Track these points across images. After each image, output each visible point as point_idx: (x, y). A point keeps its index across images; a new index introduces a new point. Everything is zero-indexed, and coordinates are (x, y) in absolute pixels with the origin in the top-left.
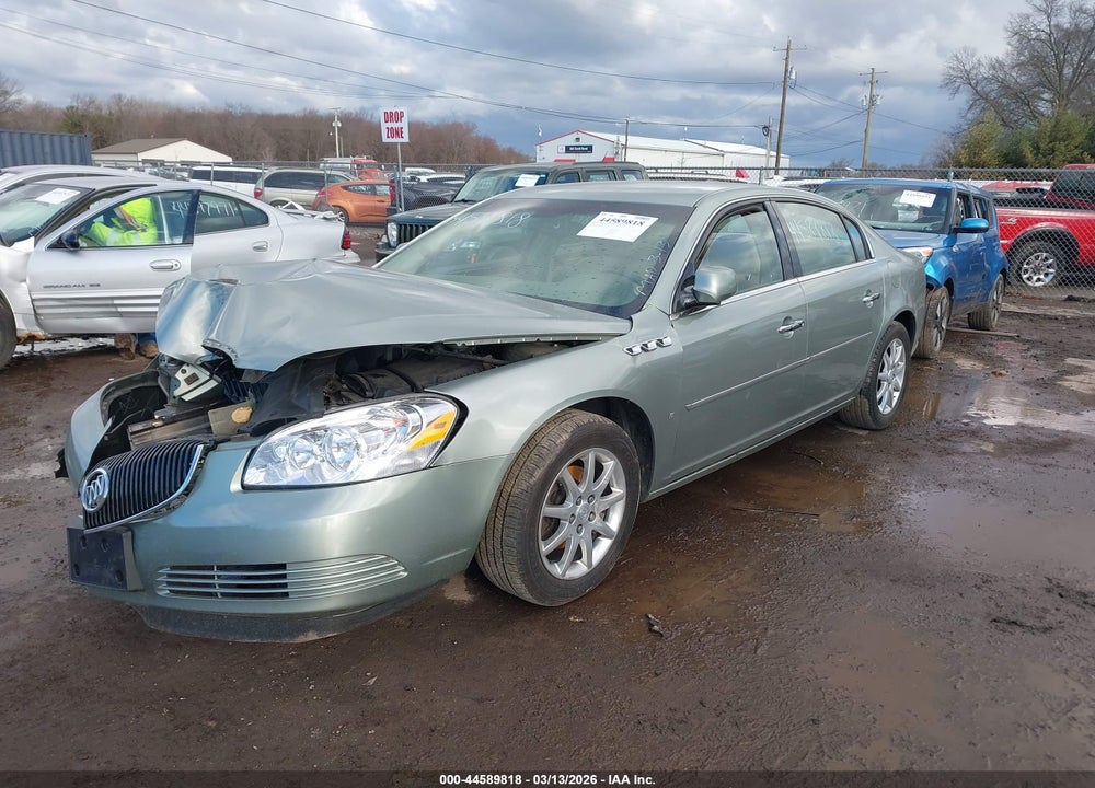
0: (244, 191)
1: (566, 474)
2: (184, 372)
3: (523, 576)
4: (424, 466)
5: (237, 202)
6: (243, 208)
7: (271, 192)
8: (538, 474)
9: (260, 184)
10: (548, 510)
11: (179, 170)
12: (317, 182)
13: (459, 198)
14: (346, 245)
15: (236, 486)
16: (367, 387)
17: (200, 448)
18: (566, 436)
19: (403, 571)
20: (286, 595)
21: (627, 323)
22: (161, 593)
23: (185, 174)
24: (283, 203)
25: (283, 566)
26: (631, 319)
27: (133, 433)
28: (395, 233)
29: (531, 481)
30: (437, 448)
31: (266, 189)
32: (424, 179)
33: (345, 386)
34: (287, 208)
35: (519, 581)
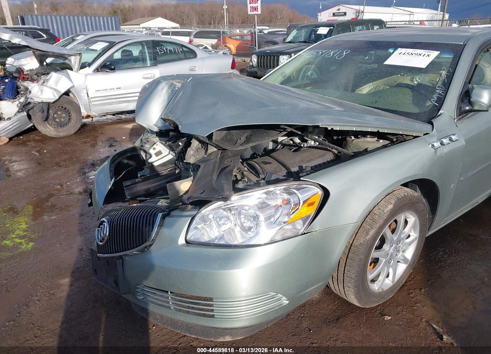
0: (185, 40)
1: (387, 231)
2: (154, 149)
3: (356, 294)
4: (300, 232)
5: (183, 46)
6: (185, 49)
7: (197, 41)
8: (372, 233)
9: (192, 37)
10: (374, 254)
11: (157, 31)
12: (217, 35)
13: (288, 40)
14: (233, 67)
15: (181, 241)
16: (260, 171)
17: (160, 215)
18: (390, 207)
19: (286, 300)
20: (213, 316)
21: (430, 126)
22: (139, 298)
23: (160, 33)
24: (202, 45)
25: (211, 299)
26: (432, 124)
27: (126, 186)
28: (256, 60)
29: (367, 238)
30: (309, 221)
31: (195, 39)
32: (266, 32)
33: (246, 169)
34: (204, 48)
35: (353, 297)
